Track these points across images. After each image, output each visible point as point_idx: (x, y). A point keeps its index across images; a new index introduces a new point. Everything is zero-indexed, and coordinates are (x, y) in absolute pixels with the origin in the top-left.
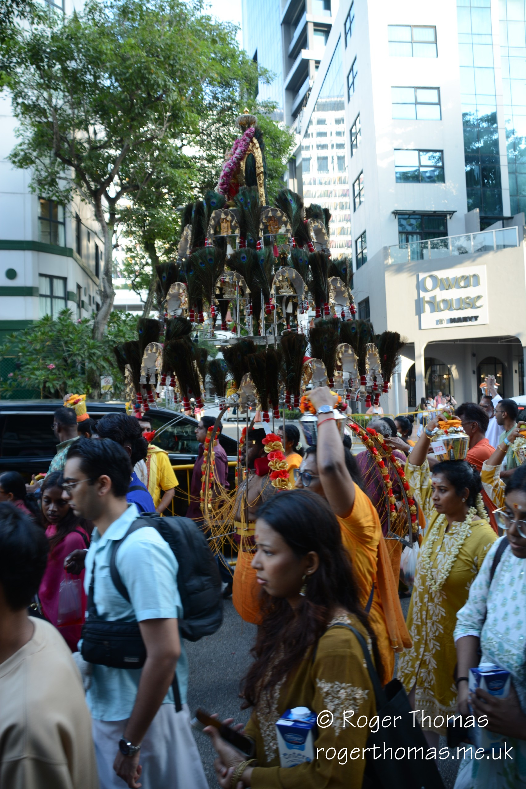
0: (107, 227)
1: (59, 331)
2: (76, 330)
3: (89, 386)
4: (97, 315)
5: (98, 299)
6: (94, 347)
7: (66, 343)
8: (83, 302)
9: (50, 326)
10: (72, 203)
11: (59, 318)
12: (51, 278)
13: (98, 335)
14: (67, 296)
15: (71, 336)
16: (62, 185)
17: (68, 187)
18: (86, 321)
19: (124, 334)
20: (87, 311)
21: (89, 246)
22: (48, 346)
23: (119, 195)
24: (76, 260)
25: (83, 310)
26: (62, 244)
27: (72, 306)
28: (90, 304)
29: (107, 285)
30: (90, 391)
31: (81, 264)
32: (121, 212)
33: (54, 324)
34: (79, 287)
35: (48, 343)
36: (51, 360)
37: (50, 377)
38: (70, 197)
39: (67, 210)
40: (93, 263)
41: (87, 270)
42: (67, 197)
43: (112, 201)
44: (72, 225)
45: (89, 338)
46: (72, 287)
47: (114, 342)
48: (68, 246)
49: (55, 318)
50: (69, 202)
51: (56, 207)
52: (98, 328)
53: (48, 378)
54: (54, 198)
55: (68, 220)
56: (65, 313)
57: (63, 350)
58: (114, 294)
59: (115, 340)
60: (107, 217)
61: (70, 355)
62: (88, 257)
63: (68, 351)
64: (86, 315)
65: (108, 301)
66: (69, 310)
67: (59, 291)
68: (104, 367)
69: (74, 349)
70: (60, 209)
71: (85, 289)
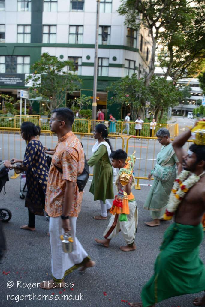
0: (155, 40)
1: (132, 82)
2: (138, 82)
3: (141, 105)
4: (147, 76)
5: (148, 70)
6: (145, 89)
7: (134, 87)
8: (141, 71)
9: (128, 80)
10: (140, 30)
11: (132, 77)
12: (130, 61)
13: (147, 85)
14: (135, 68)
15: (136, 84)
16: (137, 22)
17: (139, 23)
18: (142, 79)
19: (157, 85)
20: (142, 75)
21: (145, 48)
22: (127, 87)
23: (160, 26)
24: (140, 54)
25: (140, 74)
26: (135, 47)
27: (137, 72)
28: (143, 72)
29: (152, 64)
30: (142, 107)
31: (141, 55)
32: (160, 33)
33: (130, 79)
34: (140, 65)
35: (127, 86)
36: (127, 93)
37: (127, 100)
38: (140, 28)
39: (138, 32)
40: (146, 55)
41: (143, 58)
42: (139, 27)
43: (157, 29)
44: (139, 39)
45: (143, 86)
46: (137, 65)
47: (153, 88)
48: (137, 48)
49: (130, 77)
50: (139, 29)
51: (134, 32)
52: (147, 82)
53: (126, 100)
54: (133, 28)
55: (138, 37)
56: (134, 75)
57: (132, 90)
58: (154, 68)
59: (153, 87)
60: (154, 35)
61: (135, 92)
62: (144, 53)
63: (135, 90)
64: (142, 76)
65: (152, 71)
66: (136, 74)
67: (132, 66)
68: (148, 98)
69: (136, 89)
70: (135, 33)
71: (142, 66)
